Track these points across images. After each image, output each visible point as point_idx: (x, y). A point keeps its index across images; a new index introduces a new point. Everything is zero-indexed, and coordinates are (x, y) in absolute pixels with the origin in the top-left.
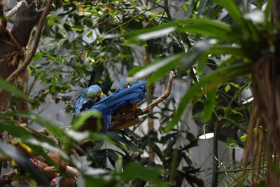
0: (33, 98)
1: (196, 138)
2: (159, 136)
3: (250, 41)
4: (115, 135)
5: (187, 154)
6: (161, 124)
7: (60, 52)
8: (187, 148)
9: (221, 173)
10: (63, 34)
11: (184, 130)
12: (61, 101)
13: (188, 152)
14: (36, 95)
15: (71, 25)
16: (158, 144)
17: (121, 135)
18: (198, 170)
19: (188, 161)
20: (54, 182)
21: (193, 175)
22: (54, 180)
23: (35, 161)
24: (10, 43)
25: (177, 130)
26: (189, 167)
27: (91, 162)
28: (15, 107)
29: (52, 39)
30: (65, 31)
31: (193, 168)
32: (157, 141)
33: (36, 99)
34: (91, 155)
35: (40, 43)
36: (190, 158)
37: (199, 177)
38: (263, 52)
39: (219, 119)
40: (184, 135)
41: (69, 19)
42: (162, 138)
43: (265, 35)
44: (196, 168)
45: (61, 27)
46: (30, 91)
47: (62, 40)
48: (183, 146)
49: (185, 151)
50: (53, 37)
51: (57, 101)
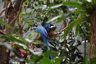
0: (25, 29)
1: (81, 42)
2: (68, 42)
3: (89, 9)
4: (51, 41)
5: (78, 48)
6: (68, 37)
7: (33, 13)
8: (77, 45)
9: (87, 54)
10: (34, 7)
11: (77, 39)
12: (33, 30)
13: (78, 47)
14: (26, 28)
15: (37, 4)
16: (67, 44)
17: (53, 41)
18: (81, 53)
19: (78, 50)
20: (28, 57)
21: (80, 55)
22: (28, 56)
23: (21, 50)
24: (13, 10)
25: (74, 39)
26: (78, 52)
27: (43, 51)
28: (18, 32)
29: (31, 9)
30: (35, 6)
31: (80, 52)
32: (67, 43)
33: (26, 29)
34: (43, 48)
35: (26, 10)
36: (79, 49)
37: (82, 56)
38: (93, 12)
39: (87, 35)
40: (76, 41)
41: (36, 2)
42: (69, 42)
43: (94, 6)
44: (81, 52)
45: (34, 5)
46: (23, 27)
47: (34, 9)
48: (76, 45)
49: (77, 47)
50: (31, 8)
51: (32, 30)
